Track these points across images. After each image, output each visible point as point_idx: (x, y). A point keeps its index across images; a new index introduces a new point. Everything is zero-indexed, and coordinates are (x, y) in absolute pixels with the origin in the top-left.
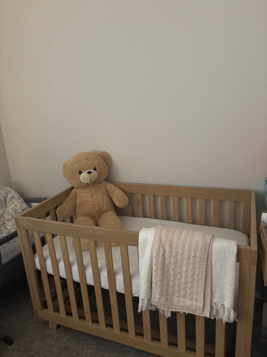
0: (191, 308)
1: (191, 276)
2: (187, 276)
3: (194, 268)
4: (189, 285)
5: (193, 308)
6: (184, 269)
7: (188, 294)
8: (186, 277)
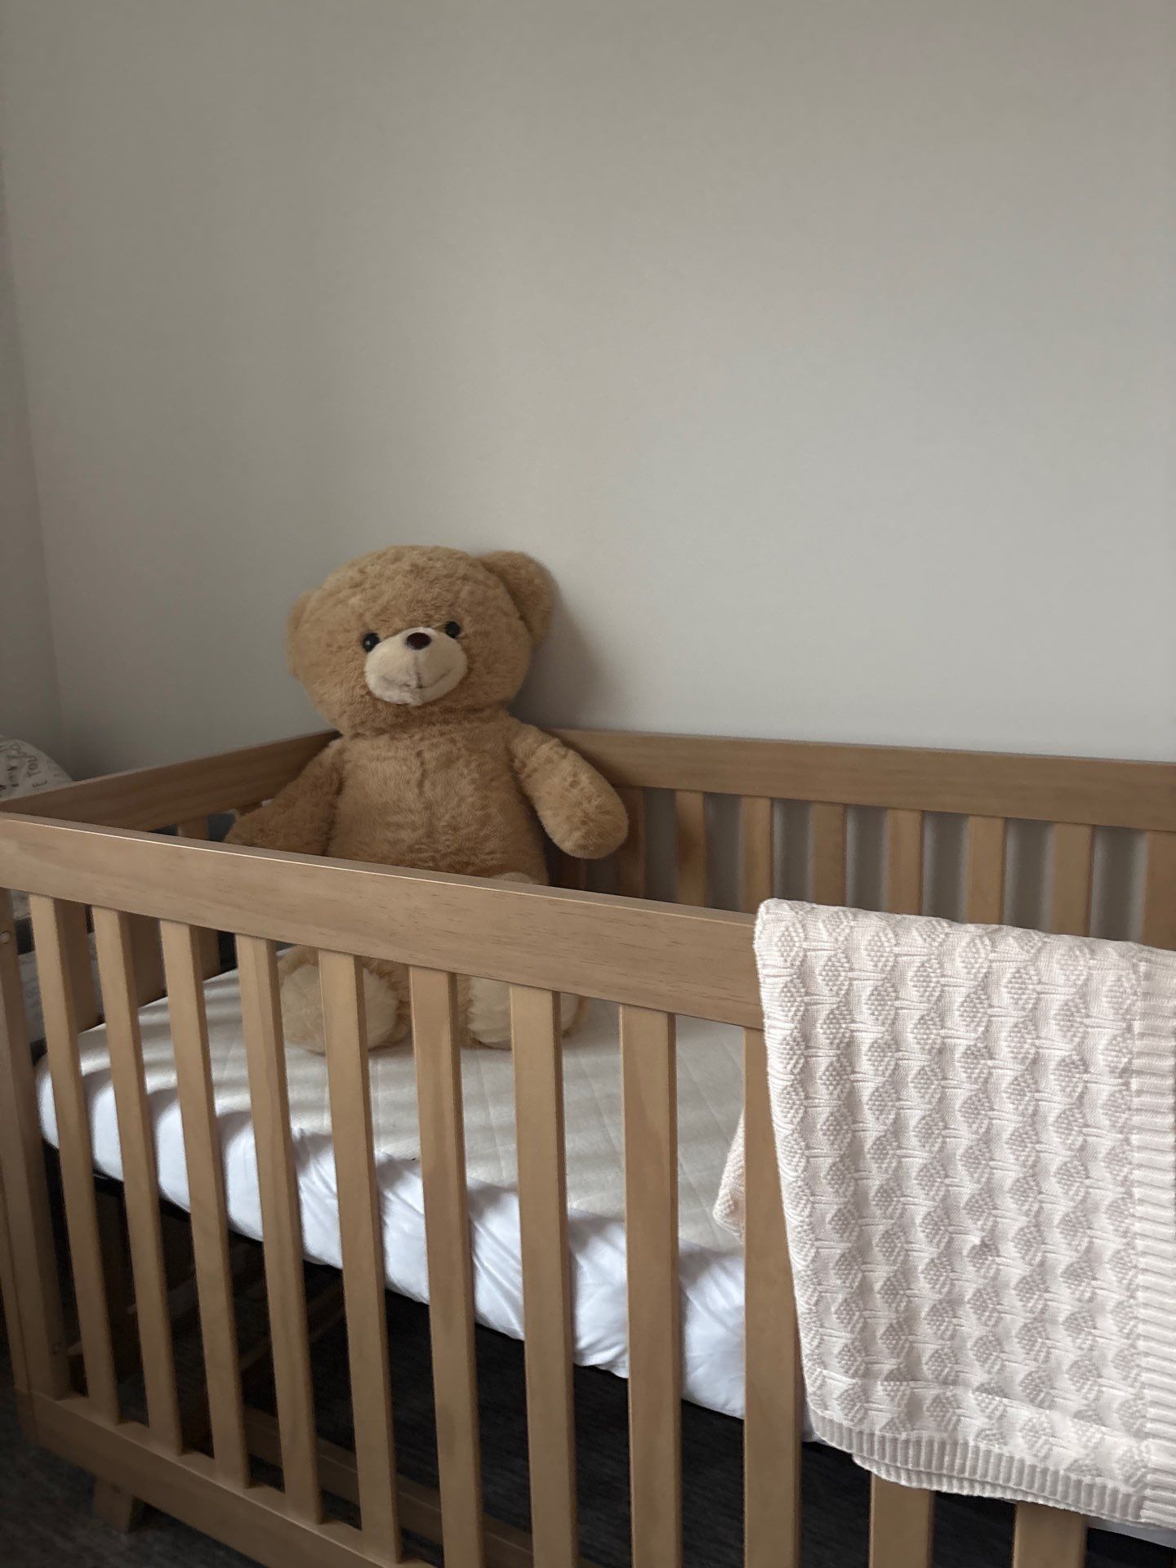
0: (1098, 1480)
1: (1066, 1220)
2: (1037, 1225)
3: (1083, 1153)
4: (1064, 1299)
5: (1110, 1485)
6: (1008, 1168)
7: (1065, 1368)
8: (1034, 1235)
